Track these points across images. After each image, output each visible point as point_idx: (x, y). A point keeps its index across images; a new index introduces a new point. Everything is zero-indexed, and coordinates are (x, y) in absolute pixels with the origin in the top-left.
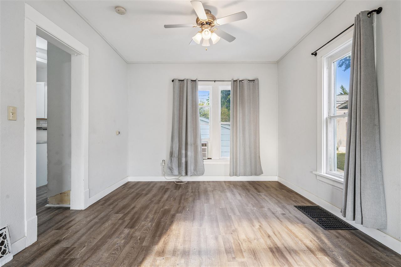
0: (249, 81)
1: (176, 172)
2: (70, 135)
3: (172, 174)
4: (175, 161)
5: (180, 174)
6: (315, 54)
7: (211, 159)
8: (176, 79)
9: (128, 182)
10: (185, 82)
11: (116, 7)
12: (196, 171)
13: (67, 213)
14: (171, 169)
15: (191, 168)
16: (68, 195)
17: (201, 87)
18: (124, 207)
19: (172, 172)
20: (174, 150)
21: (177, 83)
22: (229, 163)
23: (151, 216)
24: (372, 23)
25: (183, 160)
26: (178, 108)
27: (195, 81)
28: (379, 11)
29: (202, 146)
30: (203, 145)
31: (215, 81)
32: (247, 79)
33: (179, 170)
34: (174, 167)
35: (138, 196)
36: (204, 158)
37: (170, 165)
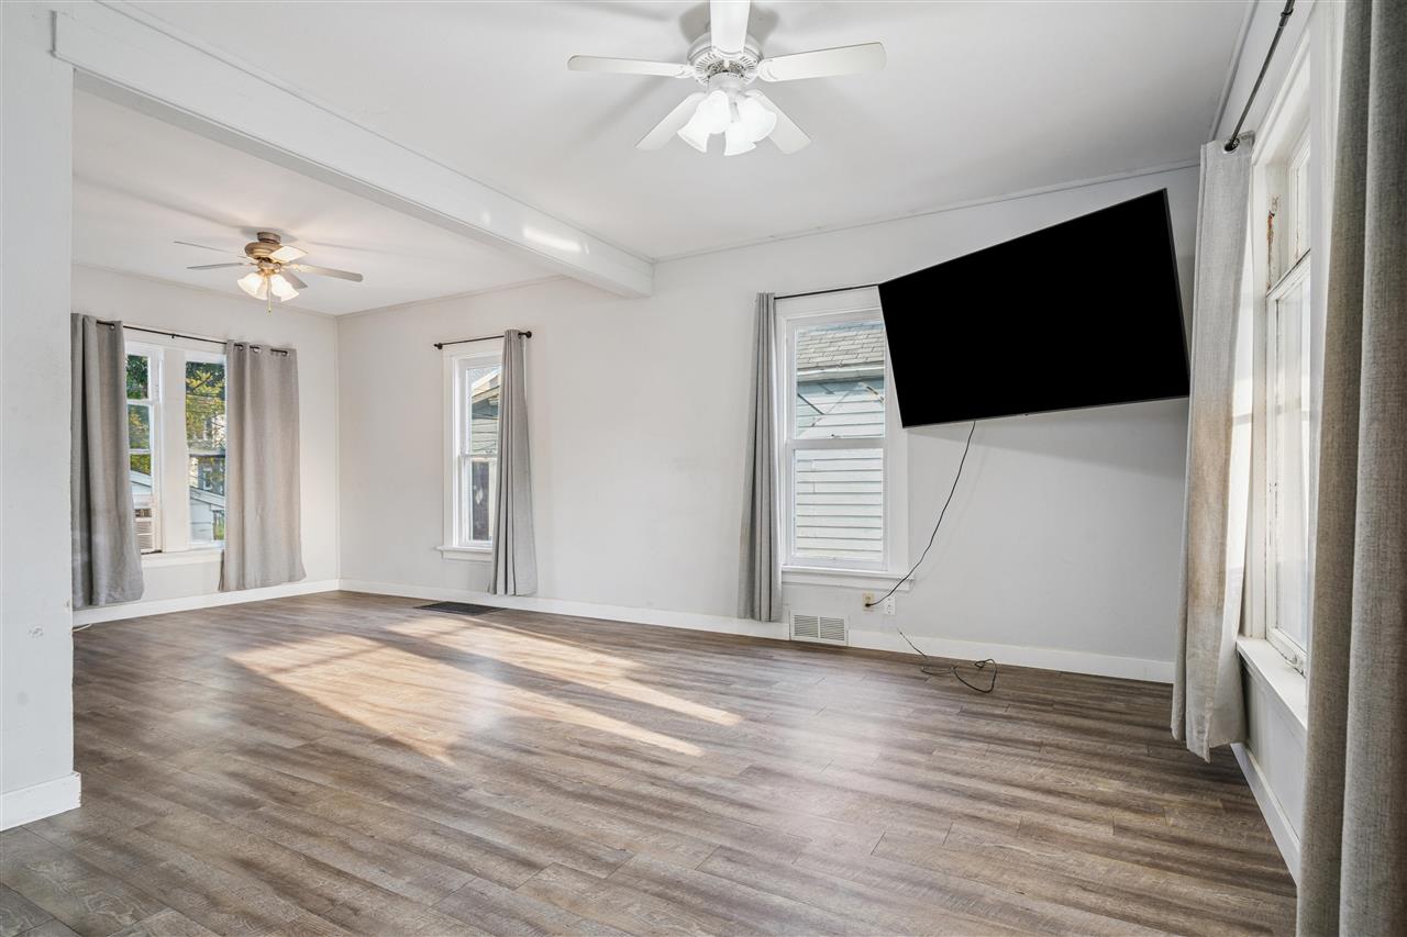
0: (272, 352)
6: (440, 346)
7: (161, 552)
12: (120, 590)
24: (522, 346)
28: (529, 335)
29: (138, 516)
30: (139, 513)
31: (173, 335)
32: (268, 346)
36: (143, 551)
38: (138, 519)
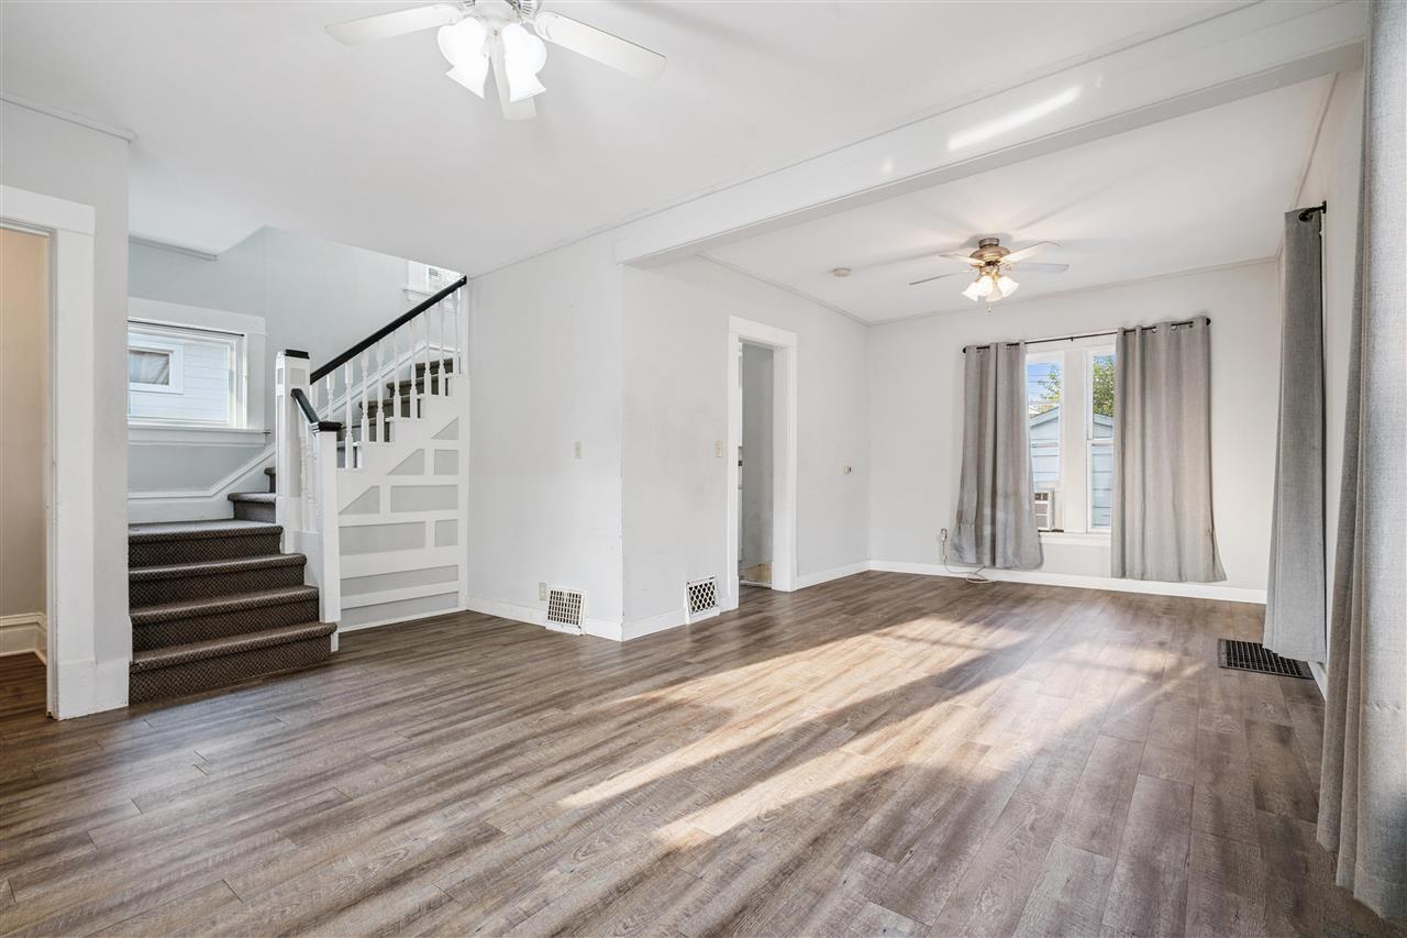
0: (1174, 327)
1: (970, 556)
2: (772, 475)
3: (961, 561)
4: (969, 530)
5: (979, 561)
7: (1062, 531)
8: (969, 347)
9: (869, 571)
10: (993, 349)
11: (835, 270)
12: (1018, 559)
13: (768, 592)
14: (958, 549)
15: (1005, 548)
16: (769, 569)
17: (1030, 357)
18: (850, 597)
19: (961, 557)
20: (965, 507)
21: (973, 354)
22: (1109, 544)
23: (886, 610)
25: (987, 530)
26: (977, 410)
27: (1017, 344)
28: (1324, 208)
29: (1037, 499)
30: (1038, 497)
31: (1072, 338)
32: (1166, 323)
33: (977, 553)
34: (965, 546)
35: (879, 588)
36: (1040, 528)
37: (956, 541)
38: (1037, 502)
